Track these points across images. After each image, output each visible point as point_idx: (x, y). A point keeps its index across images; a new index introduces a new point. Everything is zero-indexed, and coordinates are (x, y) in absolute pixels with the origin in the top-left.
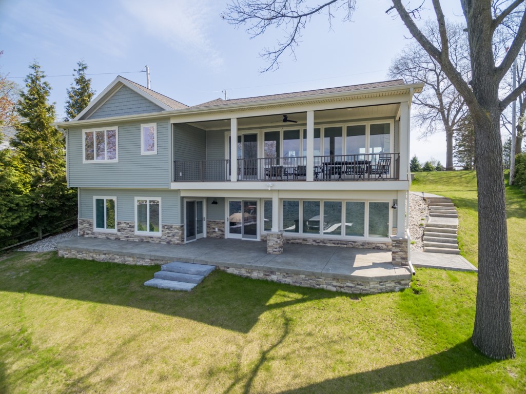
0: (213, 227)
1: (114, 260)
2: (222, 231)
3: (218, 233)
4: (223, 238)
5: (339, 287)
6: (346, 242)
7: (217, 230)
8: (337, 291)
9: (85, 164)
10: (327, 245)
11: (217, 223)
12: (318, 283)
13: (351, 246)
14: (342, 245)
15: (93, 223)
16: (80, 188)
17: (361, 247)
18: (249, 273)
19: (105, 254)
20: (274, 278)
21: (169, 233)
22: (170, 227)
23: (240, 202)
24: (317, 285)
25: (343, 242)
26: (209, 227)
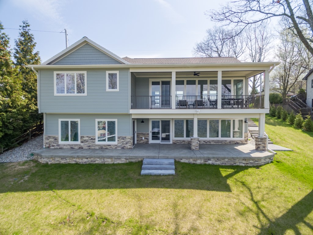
0: (141, 137)
1: (95, 161)
2: (147, 139)
3: (145, 140)
4: (148, 143)
5: (246, 163)
6: (222, 141)
7: (143, 138)
8: (245, 166)
9: (56, 96)
10: (211, 143)
11: (144, 134)
12: (235, 163)
13: (224, 143)
14: (219, 143)
15: (58, 138)
16: (45, 113)
17: (229, 143)
18: (195, 161)
19: (87, 158)
20: (210, 162)
21: (123, 142)
22: (123, 138)
23: (159, 121)
24: (234, 164)
25: (220, 141)
26: (139, 137)
